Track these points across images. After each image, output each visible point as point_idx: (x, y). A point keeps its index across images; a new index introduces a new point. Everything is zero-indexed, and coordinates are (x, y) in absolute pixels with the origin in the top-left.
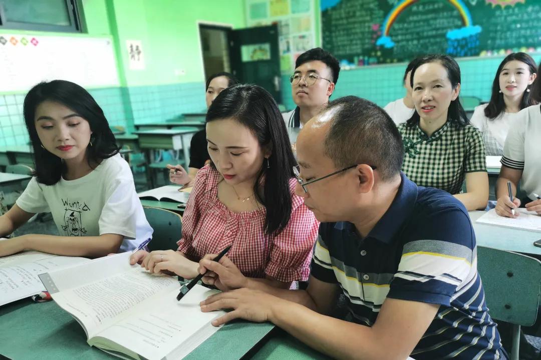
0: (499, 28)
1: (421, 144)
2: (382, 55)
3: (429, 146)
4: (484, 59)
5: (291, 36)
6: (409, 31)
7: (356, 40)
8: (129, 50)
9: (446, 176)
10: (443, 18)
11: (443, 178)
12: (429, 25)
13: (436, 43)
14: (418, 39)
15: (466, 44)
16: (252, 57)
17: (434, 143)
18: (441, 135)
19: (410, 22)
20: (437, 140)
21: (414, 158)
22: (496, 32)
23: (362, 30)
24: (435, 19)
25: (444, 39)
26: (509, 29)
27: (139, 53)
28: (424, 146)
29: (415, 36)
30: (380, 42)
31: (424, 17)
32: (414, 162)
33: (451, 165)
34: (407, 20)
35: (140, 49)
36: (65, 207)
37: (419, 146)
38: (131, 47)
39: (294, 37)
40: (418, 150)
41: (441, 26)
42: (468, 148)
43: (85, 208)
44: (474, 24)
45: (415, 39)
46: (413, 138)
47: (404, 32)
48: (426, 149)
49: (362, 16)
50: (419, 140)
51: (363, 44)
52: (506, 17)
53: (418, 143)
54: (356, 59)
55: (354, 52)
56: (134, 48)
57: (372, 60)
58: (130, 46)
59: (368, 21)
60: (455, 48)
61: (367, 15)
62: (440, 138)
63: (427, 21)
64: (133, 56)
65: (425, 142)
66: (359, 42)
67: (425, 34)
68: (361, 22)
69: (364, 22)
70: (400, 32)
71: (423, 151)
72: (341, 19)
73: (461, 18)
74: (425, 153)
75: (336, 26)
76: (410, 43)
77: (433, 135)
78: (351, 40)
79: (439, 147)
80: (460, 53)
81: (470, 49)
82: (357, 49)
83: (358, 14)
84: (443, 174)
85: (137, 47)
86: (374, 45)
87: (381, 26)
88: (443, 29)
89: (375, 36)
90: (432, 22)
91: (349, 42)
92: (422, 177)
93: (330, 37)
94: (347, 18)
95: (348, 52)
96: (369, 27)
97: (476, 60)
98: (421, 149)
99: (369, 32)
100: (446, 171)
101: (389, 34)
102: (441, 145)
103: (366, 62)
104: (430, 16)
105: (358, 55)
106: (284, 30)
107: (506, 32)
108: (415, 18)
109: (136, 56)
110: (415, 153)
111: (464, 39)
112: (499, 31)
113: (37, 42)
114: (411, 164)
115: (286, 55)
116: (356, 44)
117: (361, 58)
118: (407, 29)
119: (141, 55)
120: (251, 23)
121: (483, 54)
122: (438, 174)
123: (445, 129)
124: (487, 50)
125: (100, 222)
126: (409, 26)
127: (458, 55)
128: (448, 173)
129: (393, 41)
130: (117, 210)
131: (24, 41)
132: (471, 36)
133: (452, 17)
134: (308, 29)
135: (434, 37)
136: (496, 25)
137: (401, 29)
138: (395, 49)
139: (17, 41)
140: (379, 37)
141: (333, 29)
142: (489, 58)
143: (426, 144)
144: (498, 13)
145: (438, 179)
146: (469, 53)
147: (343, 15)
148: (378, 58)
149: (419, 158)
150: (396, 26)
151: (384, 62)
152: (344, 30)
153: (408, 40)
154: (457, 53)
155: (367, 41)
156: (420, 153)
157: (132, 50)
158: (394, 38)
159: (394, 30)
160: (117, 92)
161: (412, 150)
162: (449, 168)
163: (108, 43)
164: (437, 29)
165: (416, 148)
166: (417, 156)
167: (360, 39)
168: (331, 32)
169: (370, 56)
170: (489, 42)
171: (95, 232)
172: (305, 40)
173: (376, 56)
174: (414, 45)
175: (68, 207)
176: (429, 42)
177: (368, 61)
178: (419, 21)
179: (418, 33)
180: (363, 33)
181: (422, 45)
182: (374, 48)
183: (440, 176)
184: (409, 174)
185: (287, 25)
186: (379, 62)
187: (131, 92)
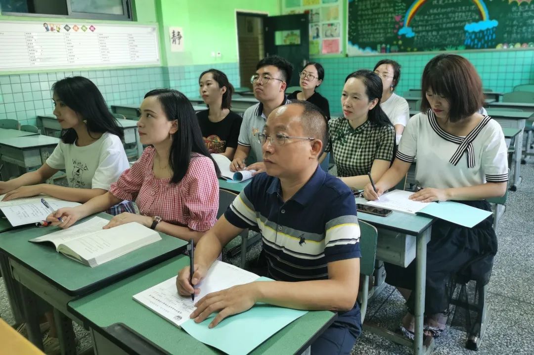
0: (515, 22)
1: (349, 135)
2: (403, 44)
3: (353, 138)
4: (500, 51)
5: (320, 24)
6: (430, 23)
7: (380, 29)
8: (171, 35)
9: (362, 161)
10: (462, 12)
11: (360, 163)
12: (448, 18)
13: (454, 35)
14: (438, 31)
15: (484, 37)
16: (285, 41)
17: (358, 135)
18: (363, 130)
19: (430, 15)
20: (359, 133)
21: (343, 145)
22: (512, 26)
23: (386, 20)
24: (454, 12)
25: (461, 31)
26: (525, 24)
27: (180, 38)
28: (350, 137)
29: (434, 27)
30: (401, 32)
31: (443, 10)
32: (342, 149)
33: (367, 153)
34: (428, 13)
35: (181, 34)
36: (73, 165)
37: (347, 137)
38: (174, 32)
39: (323, 25)
40: (346, 140)
41: (459, 19)
42: (379, 140)
43: (86, 168)
44: (491, 18)
45: (435, 30)
46: (344, 130)
47: (424, 23)
48: (351, 139)
49: (386, 8)
50: (348, 132)
51: (386, 33)
52: (522, 13)
53: (346, 134)
54: (379, 47)
55: (378, 40)
56: (176, 34)
57: (393, 48)
58: (172, 31)
59: (391, 13)
60: (473, 40)
61: (390, 7)
62: (362, 132)
63: (446, 13)
64: (174, 41)
65: (351, 134)
66: (382, 31)
67: (444, 26)
68: (384, 13)
69: (388, 13)
70: (420, 23)
71: (349, 141)
72: (367, 9)
73: (479, 13)
74: (350, 143)
75: (361, 16)
76: (430, 34)
77: (357, 129)
78: (375, 29)
79: (360, 139)
80: (477, 45)
81: (487, 42)
82: (381, 37)
83: (382, 5)
84: (360, 159)
85: (179, 32)
86: (397, 34)
87: (403, 17)
88: (461, 22)
89: (397, 26)
90: (450, 15)
91: (373, 31)
92: (346, 161)
93: (356, 25)
94: (372, 9)
95: (372, 40)
96: (392, 18)
97: (492, 52)
98: (348, 139)
99: (391, 23)
100: (363, 157)
101: (410, 25)
102: (362, 137)
103: (388, 50)
104: (449, 10)
105: (381, 43)
106: (315, 18)
107: (522, 27)
108: (435, 11)
109: (177, 41)
110: (344, 141)
111: (481, 32)
112: (515, 25)
113: (94, 29)
114: (340, 150)
115: (316, 40)
116: (380, 33)
117: (384, 45)
118: (427, 21)
119: (182, 39)
120: (286, 11)
121: (499, 47)
122: (357, 159)
123: (366, 125)
124: (503, 43)
125: (93, 180)
126: (429, 18)
127: (475, 46)
128: (364, 159)
129: (413, 31)
130: (105, 172)
131: (84, 28)
132: (488, 30)
133: (469, 11)
134: (336, 18)
135: (453, 29)
136: (512, 20)
137: (422, 21)
138: (416, 39)
139: (78, 28)
140: (401, 27)
141: (359, 18)
142: (505, 51)
143: (352, 136)
144: (514, 9)
145: (356, 163)
146: (486, 45)
147: (369, 7)
148: (399, 46)
149: (346, 146)
150: (417, 18)
151: (405, 51)
152: (368, 20)
153: (427, 31)
154: (474, 45)
155: (389, 31)
156: (347, 142)
157: (174, 35)
158: (414, 29)
159: (415, 21)
160: (158, 71)
161: (342, 139)
162: (365, 155)
163: (154, 29)
164: (456, 22)
165: (345, 138)
166: (345, 144)
167: (384, 29)
168: (357, 21)
169: (392, 45)
170: (506, 35)
171: (89, 186)
172: (334, 27)
173: (397, 44)
174: (433, 36)
175: (76, 165)
176: (448, 33)
177: (390, 48)
178: (438, 14)
179: (437, 25)
180: (386, 23)
181: (441, 36)
182: (396, 37)
183: (358, 161)
184: (338, 157)
185: (318, 14)
186: (400, 51)
187: (170, 71)
